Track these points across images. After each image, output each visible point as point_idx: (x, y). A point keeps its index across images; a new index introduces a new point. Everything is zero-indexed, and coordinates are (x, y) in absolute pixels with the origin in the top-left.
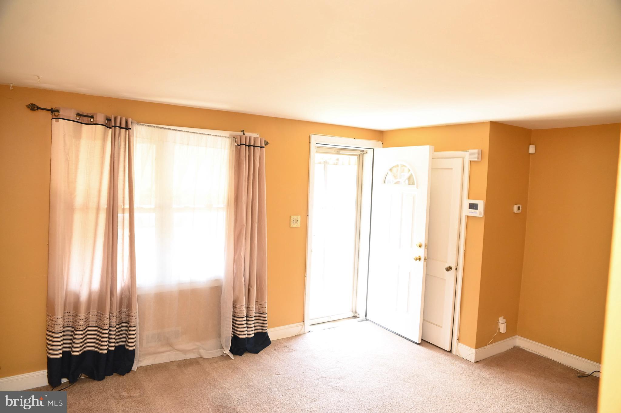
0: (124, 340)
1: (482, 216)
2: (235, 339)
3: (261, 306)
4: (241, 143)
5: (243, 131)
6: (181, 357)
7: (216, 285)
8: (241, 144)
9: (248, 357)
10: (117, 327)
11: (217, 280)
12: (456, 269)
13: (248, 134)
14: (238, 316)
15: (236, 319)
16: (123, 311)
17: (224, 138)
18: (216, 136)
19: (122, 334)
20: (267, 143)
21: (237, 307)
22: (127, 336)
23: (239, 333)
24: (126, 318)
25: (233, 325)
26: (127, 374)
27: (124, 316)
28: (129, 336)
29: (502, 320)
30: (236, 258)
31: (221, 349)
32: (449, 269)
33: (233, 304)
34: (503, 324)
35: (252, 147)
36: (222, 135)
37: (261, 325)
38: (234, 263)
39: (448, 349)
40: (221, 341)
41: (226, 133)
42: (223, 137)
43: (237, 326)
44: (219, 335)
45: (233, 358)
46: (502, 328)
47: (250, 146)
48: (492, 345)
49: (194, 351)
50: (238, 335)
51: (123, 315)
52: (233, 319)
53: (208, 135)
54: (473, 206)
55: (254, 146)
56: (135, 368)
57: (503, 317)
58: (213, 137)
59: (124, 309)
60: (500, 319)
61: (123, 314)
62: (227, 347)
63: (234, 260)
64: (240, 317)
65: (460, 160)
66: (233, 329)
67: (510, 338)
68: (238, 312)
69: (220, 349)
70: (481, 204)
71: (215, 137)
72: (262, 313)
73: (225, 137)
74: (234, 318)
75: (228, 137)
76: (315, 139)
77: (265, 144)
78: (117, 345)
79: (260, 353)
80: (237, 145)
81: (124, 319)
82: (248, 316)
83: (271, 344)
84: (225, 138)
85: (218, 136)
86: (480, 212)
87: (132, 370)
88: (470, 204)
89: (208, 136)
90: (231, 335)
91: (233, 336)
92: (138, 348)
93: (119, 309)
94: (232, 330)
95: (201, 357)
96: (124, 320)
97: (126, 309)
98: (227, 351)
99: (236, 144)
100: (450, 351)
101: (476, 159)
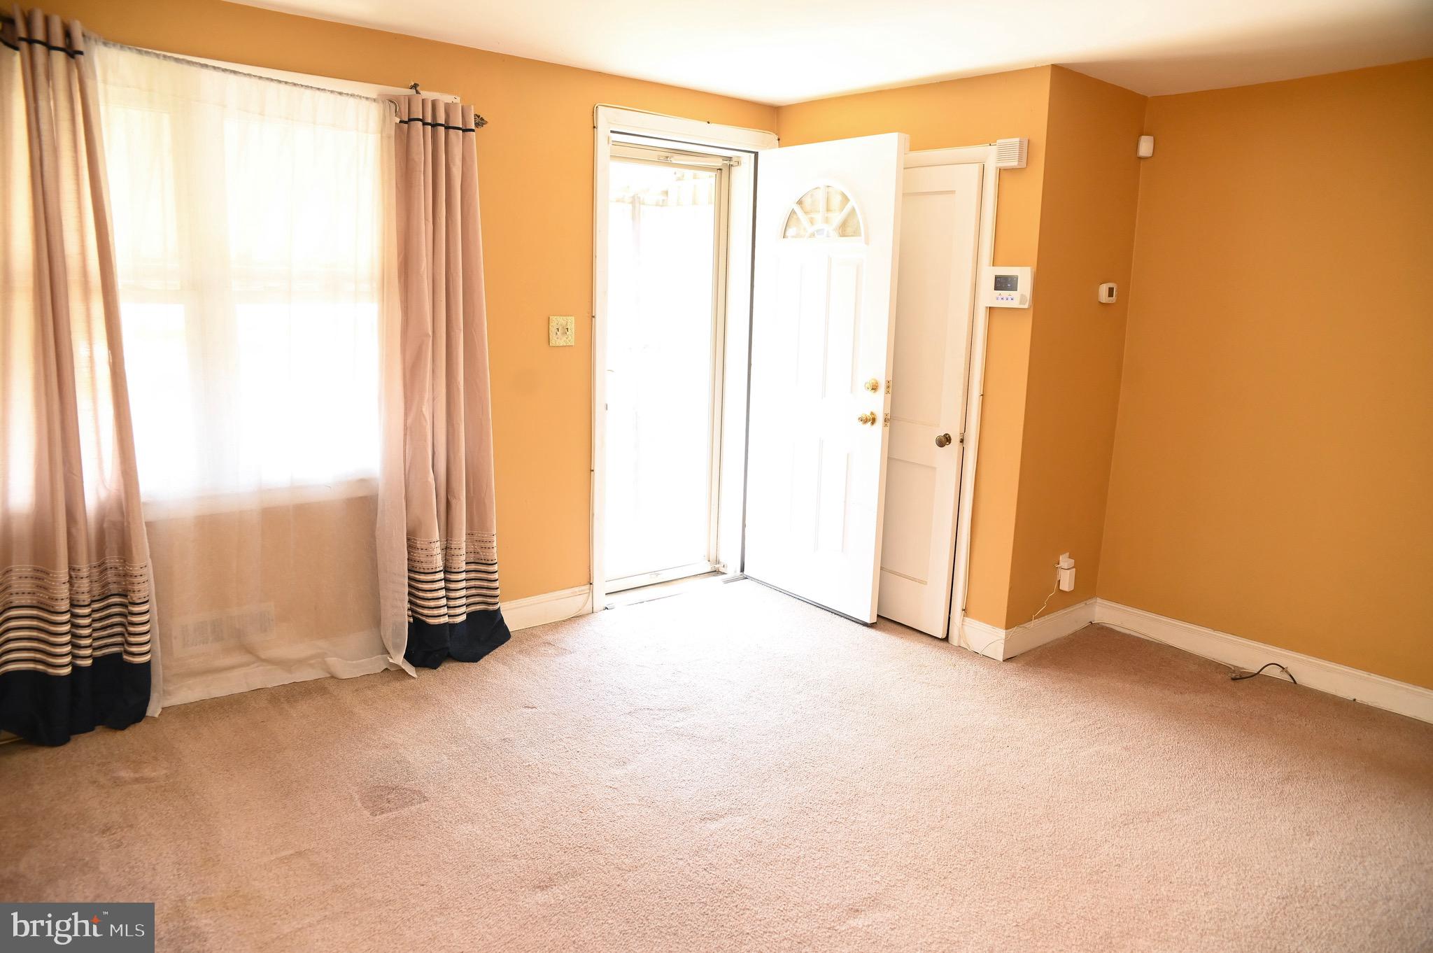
0: (119, 639)
1: (1026, 306)
2: (418, 628)
3: (482, 545)
4: (412, 117)
5: (415, 86)
6: (280, 678)
7: (361, 494)
8: (411, 120)
9: (452, 671)
10: (96, 606)
11: (363, 482)
12: (962, 441)
13: (428, 95)
14: (422, 571)
15: (417, 576)
16: (109, 565)
17: (364, 100)
18: (340, 93)
19: (112, 626)
20: (480, 122)
21: (419, 546)
22: (127, 630)
23: (426, 612)
24: (118, 583)
25: (410, 594)
26: (133, 726)
27: (114, 579)
28: (131, 629)
29: (1065, 561)
30: (409, 421)
31: (382, 654)
32: (944, 441)
33: (408, 540)
34: (1068, 571)
35: (442, 129)
36: (356, 94)
37: (484, 592)
38: (405, 435)
39: (941, 635)
40: (382, 634)
41: (372, 90)
42: (360, 97)
43: (421, 594)
44: (377, 621)
45: (415, 675)
46: (1066, 581)
47: (435, 125)
48: (1042, 619)
49: (312, 662)
50: (424, 618)
51: (111, 576)
52: (410, 578)
53: (319, 89)
54: (1003, 283)
55: (447, 128)
56: (154, 709)
57: (1068, 554)
58: (332, 96)
59: (112, 560)
60: (1061, 558)
61: (110, 574)
62: (397, 647)
63: (405, 425)
64: (426, 571)
65: (976, 169)
66: (410, 602)
67: (1082, 605)
68: (422, 559)
69: (380, 656)
70: (1025, 276)
71: (339, 96)
72: (484, 562)
73: (367, 98)
74: (412, 575)
75: (375, 100)
76: (606, 116)
77: (477, 125)
78: (99, 653)
79: (482, 661)
80: (401, 122)
81: (115, 586)
82: (449, 570)
83: (511, 639)
84: (368, 103)
85: (348, 94)
86: (1023, 296)
87: (147, 715)
88: (997, 278)
89: (318, 92)
90: (405, 619)
91: (412, 620)
92: (160, 658)
93: (98, 559)
94: (407, 605)
95: (333, 677)
96: (114, 588)
97: (118, 558)
98: (399, 659)
99: (398, 120)
100: (946, 639)
101: (1014, 163)
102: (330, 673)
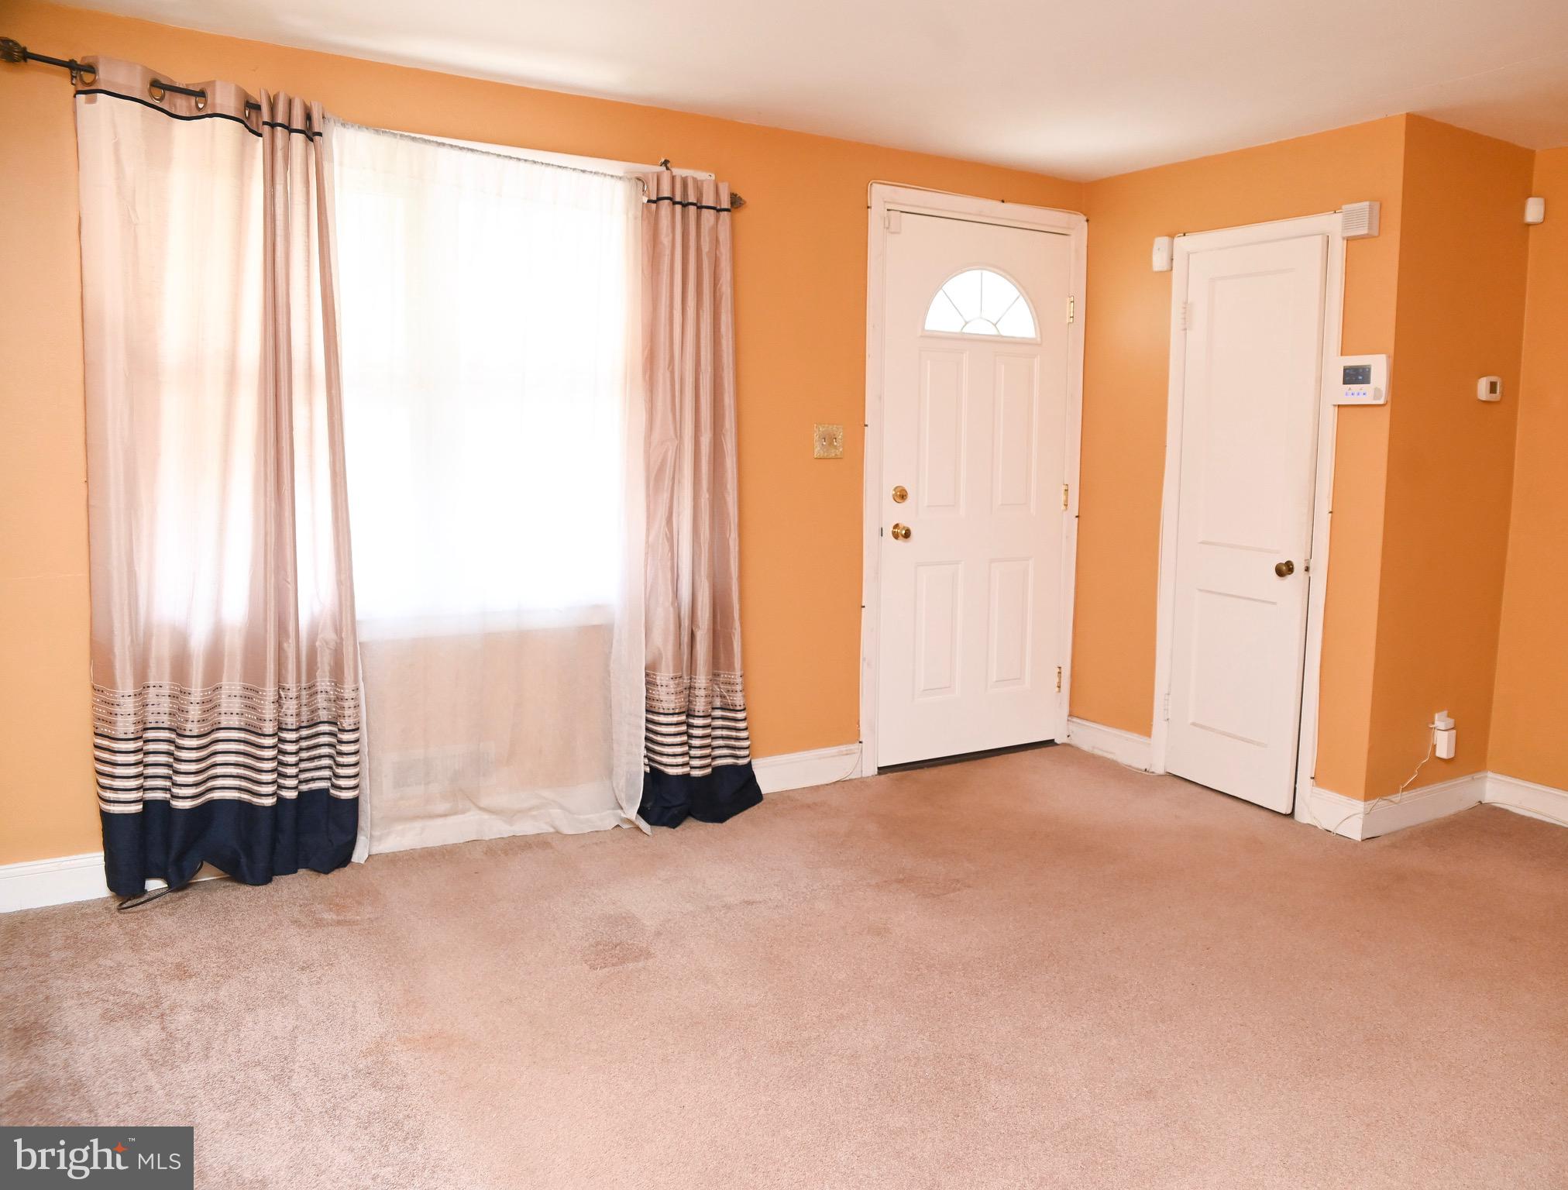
0: (327, 773)
1: (1381, 402)
2: (655, 778)
3: (729, 687)
4: (660, 196)
5: (666, 163)
6: (497, 829)
7: (596, 621)
8: (659, 199)
9: (694, 831)
10: (304, 733)
11: (597, 608)
12: (1307, 569)
13: (679, 172)
14: (661, 711)
15: (656, 718)
16: (319, 688)
17: (608, 179)
18: (584, 171)
19: (320, 757)
20: (736, 202)
21: (658, 682)
22: (335, 761)
23: (665, 760)
24: (329, 709)
25: (647, 739)
26: (337, 870)
27: (325, 704)
28: (340, 759)
29: (1441, 721)
30: (651, 539)
31: (614, 809)
32: (1284, 570)
33: (647, 675)
34: (1447, 733)
35: (692, 209)
36: (601, 172)
37: (732, 743)
38: (647, 554)
39: (1285, 809)
40: (614, 785)
41: (617, 167)
42: (605, 175)
43: (659, 739)
44: (610, 772)
45: (649, 834)
46: (1443, 744)
47: (685, 205)
48: (1413, 793)
49: (534, 813)
50: (662, 768)
51: (321, 701)
52: (648, 720)
53: (560, 167)
54: (1355, 376)
55: (700, 208)
56: (359, 855)
57: (1445, 713)
58: (575, 174)
59: (324, 683)
60: (1437, 716)
61: (321, 698)
62: (630, 799)
63: (647, 542)
64: (666, 711)
65: (1318, 241)
66: (648, 749)
67: (1467, 778)
68: (662, 698)
69: (611, 811)
70: (1379, 367)
71: (582, 174)
72: (731, 707)
73: (612, 176)
74: (650, 716)
75: (620, 178)
76: (881, 194)
77: (732, 203)
78: (304, 787)
79: (729, 822)
80: (649, 201)
81: (325, 712)
82: (692, 713)
83: (762, 802)
84: (613, 181)
85: (591, 172)
86: (1377, 390)
87: (352, 860)
88: (1345, 369)
89: (560, 170)
90: (642, 769)
91: (648, 769)
92: (368, 797)
93: (308, 681)
94: (644, 752)
95: (558, 832)
96: (323, 715)
97: (329, 681)
98: (632, 813)
99: (645, 200)
100: (1292, 815)
101: (1364, 231)
102: (554, 828)
